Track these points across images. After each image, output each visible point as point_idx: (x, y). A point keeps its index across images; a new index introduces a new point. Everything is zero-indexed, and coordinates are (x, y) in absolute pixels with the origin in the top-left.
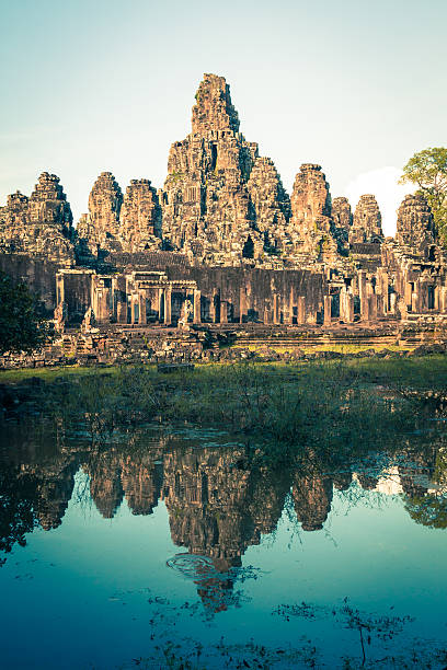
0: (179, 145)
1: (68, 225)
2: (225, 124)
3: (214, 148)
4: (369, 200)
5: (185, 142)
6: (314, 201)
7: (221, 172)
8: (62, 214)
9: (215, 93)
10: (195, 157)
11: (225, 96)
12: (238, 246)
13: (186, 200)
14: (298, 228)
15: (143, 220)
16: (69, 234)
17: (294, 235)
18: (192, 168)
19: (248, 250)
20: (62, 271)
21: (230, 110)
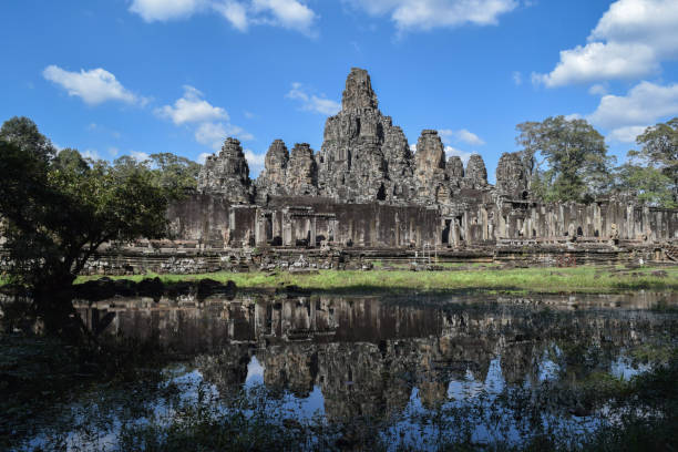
0: (332, 119)
1: (245, 176)
2: (366, 103)
3: (358, 121)
4: (477, 159)
5: (337, 117)
6: (433, 158)
7: (364, 138)
8: (241, 167)
9: (360, 80)
10: (343, 127)
11: (367, 82)
12: (373, 192)
13: (337, 158)
14: (420, 177)
15: (303, 172)
16: (247, 182)
17: (417, 183)
18: (342, 135)
19: (381, 195)
20: (234, 206)
21: (370, 93)
